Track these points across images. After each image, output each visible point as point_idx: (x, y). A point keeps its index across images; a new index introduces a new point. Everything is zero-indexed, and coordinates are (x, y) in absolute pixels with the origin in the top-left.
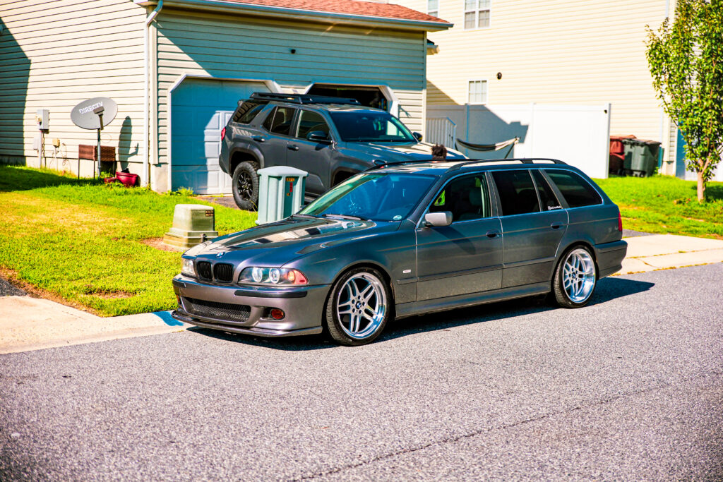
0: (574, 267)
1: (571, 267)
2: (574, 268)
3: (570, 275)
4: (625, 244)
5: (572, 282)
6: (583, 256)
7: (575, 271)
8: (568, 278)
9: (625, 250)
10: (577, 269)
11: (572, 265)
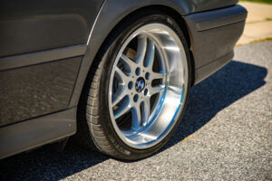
0: (140, 64)
1: (133, 66)
2: (142, 68)
3: (130, 85)
4: (243, 12)
5: (136, 98)
6: (164, 39)
7: (142, 75)
8: (126, 92)
9: (242, 23)
10: (149, 69)
11: (135, 60)
